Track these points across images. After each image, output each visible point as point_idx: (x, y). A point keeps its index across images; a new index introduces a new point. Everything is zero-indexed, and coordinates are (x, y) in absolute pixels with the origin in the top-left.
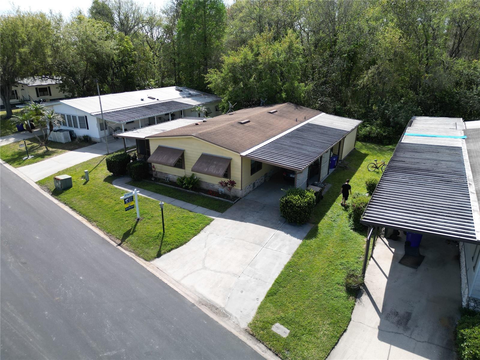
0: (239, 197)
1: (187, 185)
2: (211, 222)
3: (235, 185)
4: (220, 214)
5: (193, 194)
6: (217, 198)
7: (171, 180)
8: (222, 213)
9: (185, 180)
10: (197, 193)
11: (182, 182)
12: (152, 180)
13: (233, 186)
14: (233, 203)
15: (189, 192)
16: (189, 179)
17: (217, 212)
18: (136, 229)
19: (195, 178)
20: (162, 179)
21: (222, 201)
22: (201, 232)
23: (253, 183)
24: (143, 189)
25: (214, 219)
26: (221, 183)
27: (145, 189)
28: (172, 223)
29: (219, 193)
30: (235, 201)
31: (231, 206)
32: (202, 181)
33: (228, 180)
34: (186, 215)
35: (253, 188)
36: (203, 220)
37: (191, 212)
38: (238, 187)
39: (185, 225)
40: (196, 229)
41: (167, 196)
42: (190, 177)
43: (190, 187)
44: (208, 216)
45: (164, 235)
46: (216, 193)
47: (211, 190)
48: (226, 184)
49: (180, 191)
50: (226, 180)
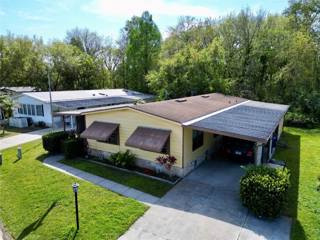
0: (179, 177)
1: (119, 162)
2: (145, 211)
3: (175, 162)
4: (158, 199)
5: (127, 172)
6: (154, 177)
7: (105, 157)
8: (160, 197)
9: (118, 156)
10: (131, 172)
11: (115, 159)
12: (86, 158)
13: (173, 163)
14: (174, 184)
15: (122, 171)
16: (123, 155)
17: (153, 197)
18: (43, 222)
19: (130, 154)
20: (97, 157)
21: (160, 181)
22: (130, 229)
23: (195, 160)
24: (73, 167)
25: (149, 207)
26: (159, 159)
27: (74, 168)
28: (94, 213)
29: (156, 171)
30: (176, 182)
31: (171, 188)
32: (137, 159)
33: (168, 155)
34: (114, 201)
35: (195, 166)
36: (135, 209)
37: (120, 195)
38: (179, 164)
39: (110, 216)
40: (124, 224)
41: (96, 175)
42: (124, 153)
43: (122, 165)
44: (142, 202)
45: (77, 232)
46: (152, 172)
47: (147, 168)
48: (165, 160)
49: (113, 169)
50: (165, 156)
